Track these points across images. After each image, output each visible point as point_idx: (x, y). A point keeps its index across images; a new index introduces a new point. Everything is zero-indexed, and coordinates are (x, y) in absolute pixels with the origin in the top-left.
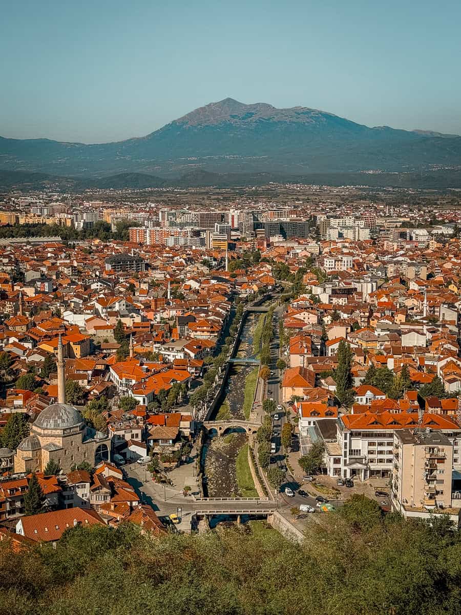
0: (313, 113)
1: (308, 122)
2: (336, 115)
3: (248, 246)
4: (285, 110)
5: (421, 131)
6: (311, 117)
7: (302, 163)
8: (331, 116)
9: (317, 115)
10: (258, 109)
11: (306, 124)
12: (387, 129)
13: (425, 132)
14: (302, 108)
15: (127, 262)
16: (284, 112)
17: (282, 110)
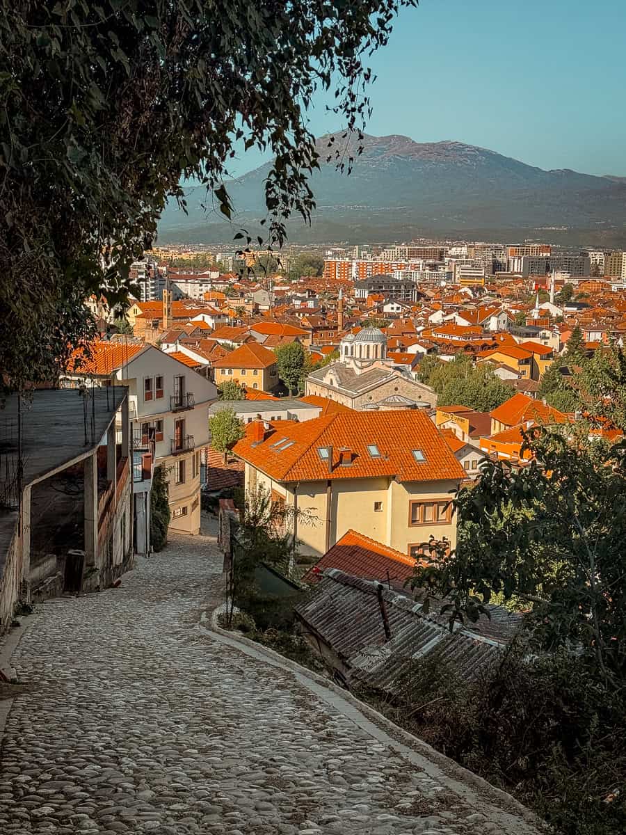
0: (468, 149)
1: (461, 162)
2: (499, 153)
3: (519, 286)
4: (428, 144)
5: (613, 177)
6: (466, 155)
7: (456, 217)
8: (491, 154)
9: (473, 153)
10: (391, 143)
11: (459, 164)
12: (569, 173)
13: (619, 178)
14: (453, 143)
15: (392, 287)
16: (427, 148)
17: (425, 145)
